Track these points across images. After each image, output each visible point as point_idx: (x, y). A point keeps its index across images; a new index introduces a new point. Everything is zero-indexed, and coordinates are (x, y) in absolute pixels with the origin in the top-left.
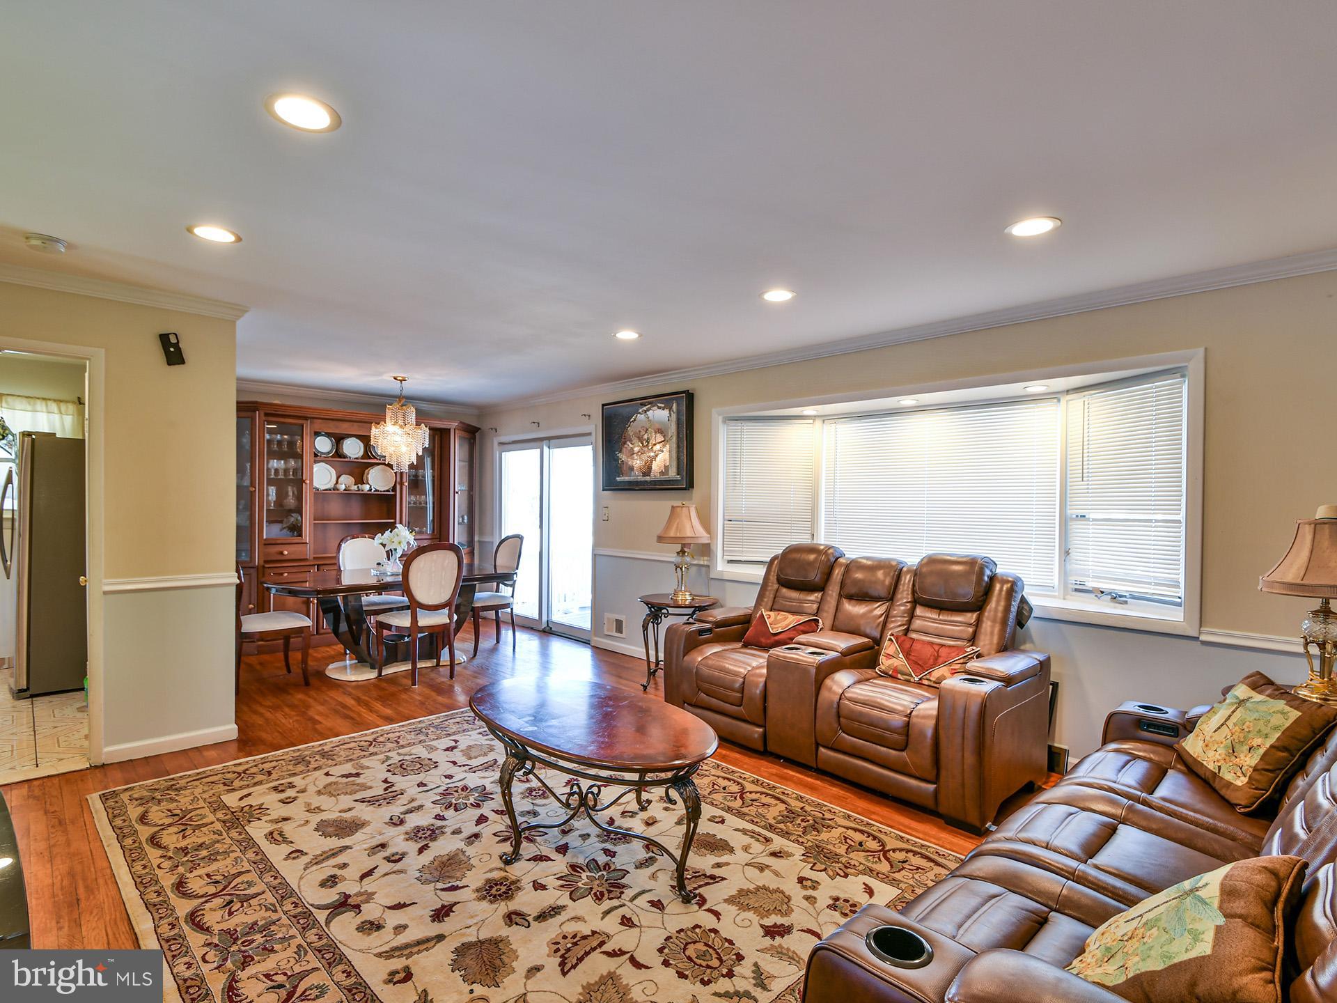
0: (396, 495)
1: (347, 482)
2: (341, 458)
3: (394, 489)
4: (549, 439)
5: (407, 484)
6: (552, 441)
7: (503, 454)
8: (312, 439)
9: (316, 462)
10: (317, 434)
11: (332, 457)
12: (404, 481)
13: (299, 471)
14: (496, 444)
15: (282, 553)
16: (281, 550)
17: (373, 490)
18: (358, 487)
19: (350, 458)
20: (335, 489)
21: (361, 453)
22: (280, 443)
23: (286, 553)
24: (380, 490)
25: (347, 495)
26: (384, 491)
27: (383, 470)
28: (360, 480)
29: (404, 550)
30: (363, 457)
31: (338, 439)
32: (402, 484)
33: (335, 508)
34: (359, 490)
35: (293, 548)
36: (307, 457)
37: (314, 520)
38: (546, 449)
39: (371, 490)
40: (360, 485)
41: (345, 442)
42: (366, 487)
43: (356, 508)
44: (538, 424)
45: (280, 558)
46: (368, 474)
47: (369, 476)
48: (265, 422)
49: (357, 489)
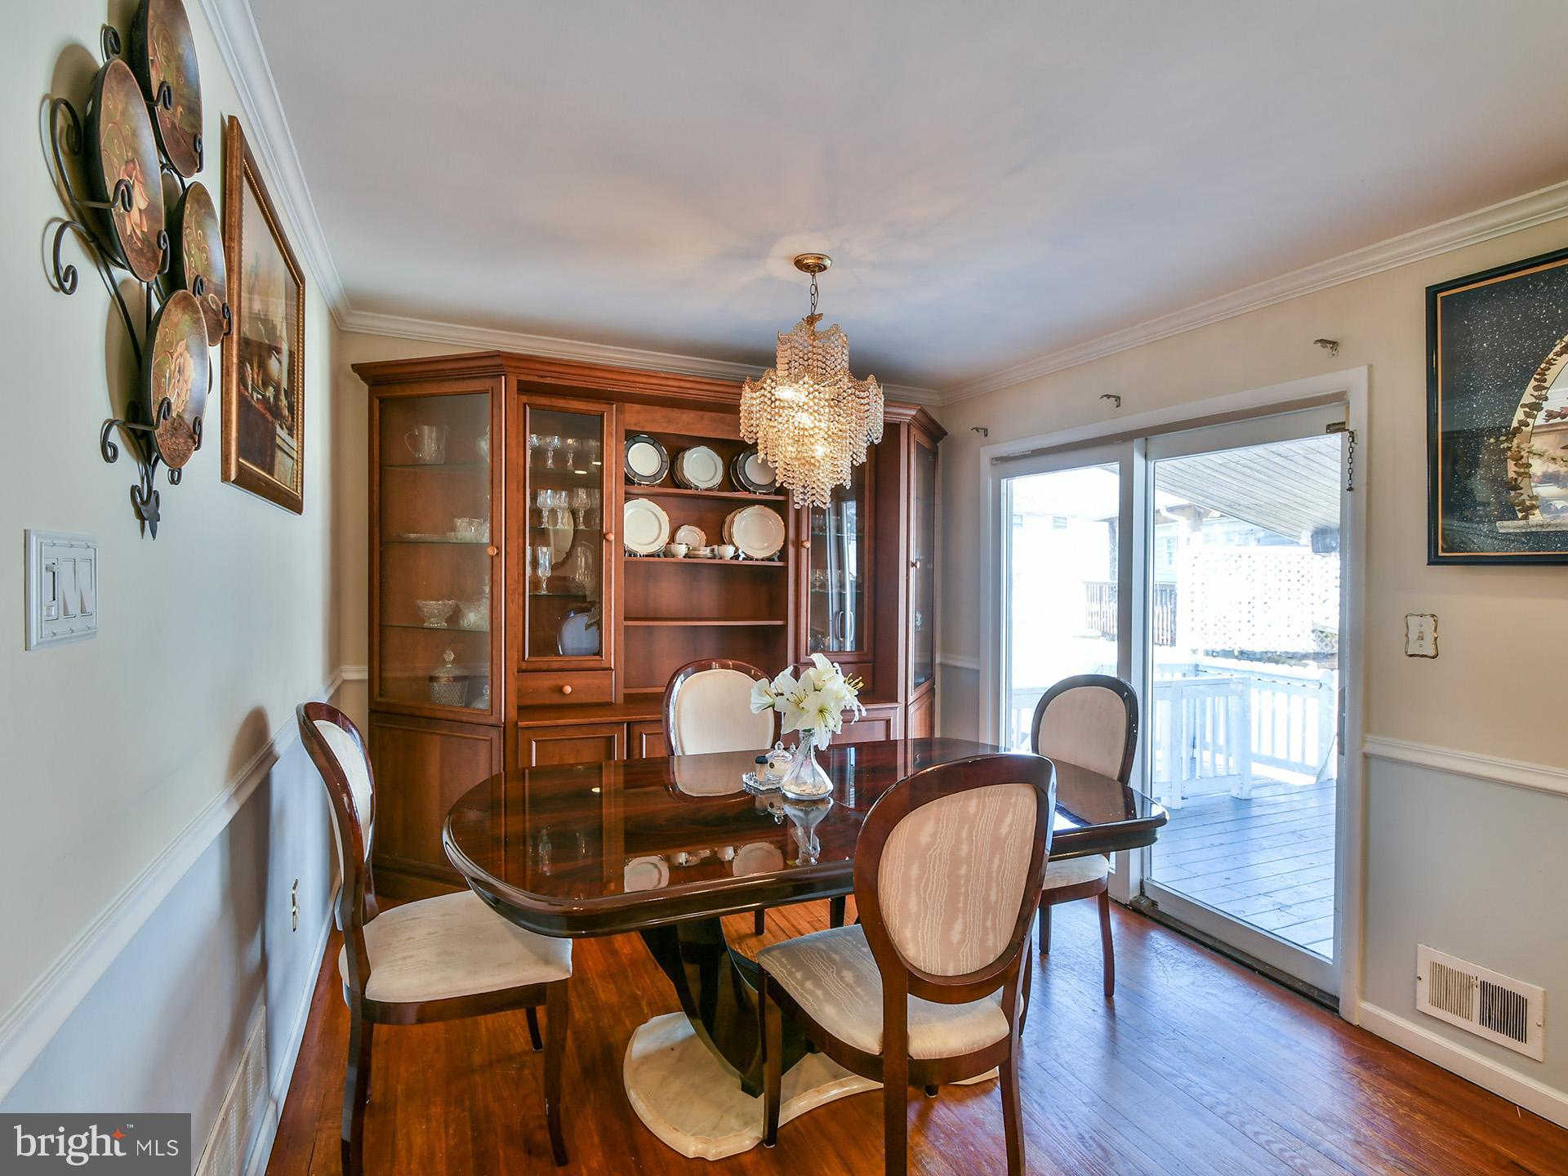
0: (786, 568)
1: (691, 538)
2: (679, 487)
3: (783, 554)
4: (1145, 434)
5: (808, 545)
6: (1157, 440)
7: (1004, 482)
8: (622, 447)
9: (628, 497)
10: (632, 437)
11: (660, 485)
12: (804, 537)
13: (594, 515)
14: (985, 462)
15: (560, 690)
16: (560, 683)
17: (743, 556)
18: (713, 550)
19: (697, 488)
20: (667, 553)
21: (718, 479)
22: (560, 455)
23: (568, 689)
24: (755, 557)
25: (692, 567)
26: (762, 560)
27: (761, 515)
28: (717, 535)
29: (834, 732)
30: (721, 488)
31: (674, 448)
32: (798, 544)
33: (669, 593)
34: (714, 557)
35: (582, 680)
36: (612, 485)
37: (626, 619)
38: (1139, 462)
39: (736, 557)
40: (716, 547)
41: (688, 454)
42: (729, 551)
43: (708, 595)
44: (1118, 398)
45: (556, 699)
46: (732, 522)
47: (735, 530)
48: (528, 408)
49: (710, 555)
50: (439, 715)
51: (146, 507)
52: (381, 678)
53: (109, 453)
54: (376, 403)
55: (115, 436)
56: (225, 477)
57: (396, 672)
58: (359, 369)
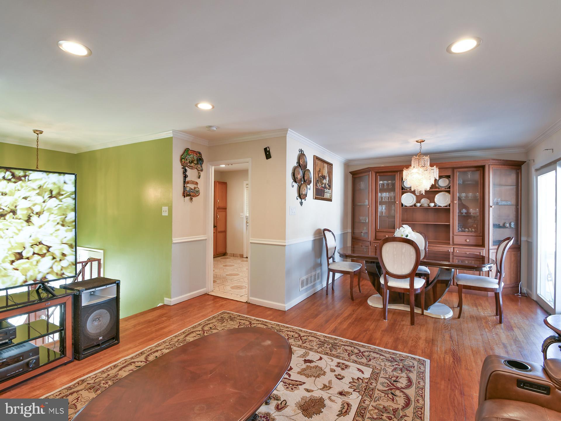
0: (450, 208)
3: (449, 205)
5: (456, 202)
12: (455, 200)
14: (533, 171)
16: (386, 235)
17: (437, 206)
18: (428, 204)
20: (415, 206)
22: (387, 185)
24: (442, 206)
25: (422, 209)
26: (444, 207)
27: (443, 194)
32: (453, 202)
34: (429, 206)
35: (390, 234)
36: (398, 191)
37: (402, 222)
38: (558, 170)
42: (433, 205)
44: (553, 150)
46: (435, 197)
47: (435, 199)
48: (379, 176)
49: (427, 206)
50: (361, 239)
51: (301, 203)
52: (353, 232)
53: (297, 199)
54: (353, 178)
55: (298, 197)
56: (313, 199)
57: (357, 231)
58: (351, 173)
